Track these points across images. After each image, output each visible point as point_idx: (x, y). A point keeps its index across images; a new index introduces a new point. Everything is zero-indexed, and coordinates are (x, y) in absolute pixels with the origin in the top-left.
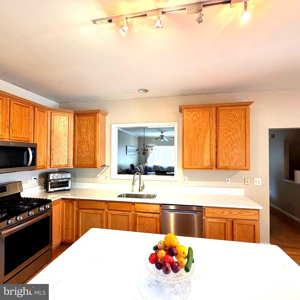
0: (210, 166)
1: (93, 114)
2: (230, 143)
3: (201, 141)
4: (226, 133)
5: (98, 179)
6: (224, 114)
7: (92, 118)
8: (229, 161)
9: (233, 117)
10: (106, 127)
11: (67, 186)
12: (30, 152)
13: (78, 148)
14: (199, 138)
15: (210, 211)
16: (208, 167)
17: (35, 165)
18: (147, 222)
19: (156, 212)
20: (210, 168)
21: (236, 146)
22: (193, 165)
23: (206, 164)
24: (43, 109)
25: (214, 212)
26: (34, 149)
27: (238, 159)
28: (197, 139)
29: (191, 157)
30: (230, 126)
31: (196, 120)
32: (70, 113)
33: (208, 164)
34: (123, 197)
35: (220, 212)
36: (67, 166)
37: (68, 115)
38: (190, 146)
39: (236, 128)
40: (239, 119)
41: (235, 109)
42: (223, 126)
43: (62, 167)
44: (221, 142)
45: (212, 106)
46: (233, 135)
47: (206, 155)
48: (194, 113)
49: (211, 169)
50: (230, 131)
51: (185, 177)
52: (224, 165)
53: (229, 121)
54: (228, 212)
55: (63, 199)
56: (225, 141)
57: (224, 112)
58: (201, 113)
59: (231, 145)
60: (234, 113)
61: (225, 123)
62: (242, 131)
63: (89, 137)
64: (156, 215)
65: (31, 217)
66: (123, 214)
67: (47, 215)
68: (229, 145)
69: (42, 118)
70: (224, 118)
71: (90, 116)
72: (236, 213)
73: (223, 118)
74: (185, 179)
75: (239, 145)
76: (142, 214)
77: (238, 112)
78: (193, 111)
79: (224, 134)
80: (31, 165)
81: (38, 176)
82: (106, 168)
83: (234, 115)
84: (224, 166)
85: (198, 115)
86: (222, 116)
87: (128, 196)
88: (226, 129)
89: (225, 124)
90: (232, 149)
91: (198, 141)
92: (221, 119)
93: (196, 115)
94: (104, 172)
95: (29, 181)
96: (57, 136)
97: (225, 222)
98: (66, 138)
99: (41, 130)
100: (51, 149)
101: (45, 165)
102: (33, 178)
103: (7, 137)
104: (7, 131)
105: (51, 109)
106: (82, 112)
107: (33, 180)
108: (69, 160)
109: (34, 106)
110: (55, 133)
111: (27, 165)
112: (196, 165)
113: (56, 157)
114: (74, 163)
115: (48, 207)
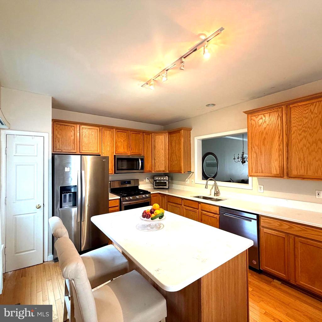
0: (279, 173)
1: (178, 131)
3: (268, 146)
4: (300, 134)
5: (187, 183)
6: (297, 111)
8: (304, 168)
9: (310, 113)
10: (191, 139)
11: (166, 185)
12: (140, 162)
13: (171, 158)
14: (265, 143)
15: (265, 221)
16: (277, 174)
17: (143, 169)
18: (209, 220)
19: (216, 213)
20: (279, 176)
21: (316, 150)
22: (260, 173)
24: (148, 133)
25: (271, 223)
26: (142, 160)
27: (319, 165)
28: (264, 144)
29: (257, 164)
30: (306, 125)
31: (261, 123)
32: (165, 133)
33: (276, 172)
34: (201, 198)
35: (278, 224)
36: (164, 171)
37: (164, 134)
38: (255, 153)
39: (314, 127)
41: (314, 103)
42: (295, 126)
43: (161, 172)
44: (294, 146)
45: (282, 105)
46: (311, 135)
47: (275, 161)
48: (260, 117)
49: (281, 177)
51: (260, 186)
52: (297, 173)
53: (304, 119)
54: (287, 226)
55: (159, 193)
56: (299, 144)
57: (297, 109)
58: (267, 116)
59: (308, 148)
60: (312, 107)
61: (299, 122)
63: (177, 149)
64: (216, 216)
65: (137, 199)
66: (193, 210)
67: (147, 200)
68: (305, 149)
69: (148, 139)
70: (297, 117)
71: (177, 133)
72: (298, 229)
73: (295, 117)
74: (261, 188)
76: (206, 213)
77: (317, 105)
78: (259, 115)
79: (298, 135)
80: (141, 169)
82: (192, 174)
83: (312, 110)
84: (299, 174)
85: (264, 118)
86: (294, 115)
87: (205, 198)
88: (300, 130)
89: (299, 124)
90: (310, 154)
91: (265, 146)
92: (293, 118)
93: (262, 118)
94: (190, 177)
95: (144, 180)
96: (158, 150)
97: (284, 237)
98: (163, 151)
99: (147, 147)
100: (154, 159)
101: (151, 170)
102: (147, 178)
103: (129, 153)
104: (129, 149)
105: (154, 132)
106: (172, 131)
107: (147, 180)
108: (165, 167)
109: (143, 132)
110: (156, 148)
111: (138, 169)
112: (262, 172)
113: (157, 164)
114: (169, 169)
115: (147, 195)
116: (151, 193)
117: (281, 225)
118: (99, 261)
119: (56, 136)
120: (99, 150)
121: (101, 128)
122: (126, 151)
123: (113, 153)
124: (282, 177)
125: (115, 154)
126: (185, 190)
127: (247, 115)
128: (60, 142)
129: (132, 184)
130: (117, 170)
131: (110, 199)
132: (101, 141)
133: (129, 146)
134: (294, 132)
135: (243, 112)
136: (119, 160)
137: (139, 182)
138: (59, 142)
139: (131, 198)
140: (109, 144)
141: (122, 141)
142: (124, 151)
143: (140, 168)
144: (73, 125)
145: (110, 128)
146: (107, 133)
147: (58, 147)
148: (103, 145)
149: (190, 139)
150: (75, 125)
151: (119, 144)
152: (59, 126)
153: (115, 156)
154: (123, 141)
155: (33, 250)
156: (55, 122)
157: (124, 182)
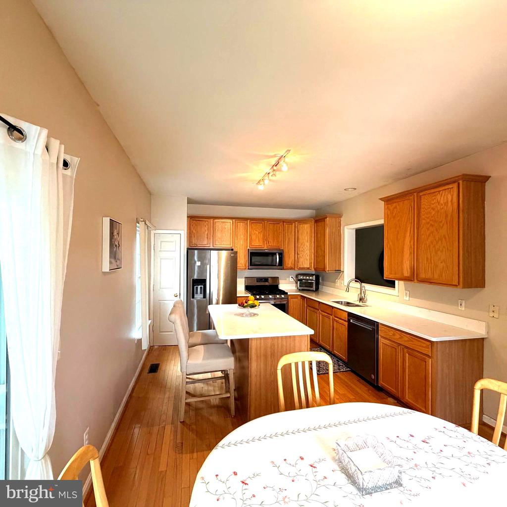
0: (410, 276)
1: (324, 219)
2: (432, 244)
4: (428, 229)
6: (426, 201)
7: (323, 223)
8: (431, 270)
9: (437, 204)
10: (342, 229)
11: (311, 287)
12: (278, 257)
13: (316, 252)
14: (399, 238)
15: (382, 329)
16: (408, 277)
17: (282, 265)
18: (340, 329)
19: (345, 319)
20: (410, 279)
21: (441, 249)
23: (406, 272)
24: (290, 222)
25: (386, 332)
26: (281, 255)
27: (443, 267)
28: (397, 239)
30: (433, 218)
31: (396, 214)
32: (311, 221)
33: (407, 274)
35: (392, 334)
37: (309, 223)
39: (440, 220)
40: (445, 205)
41: (440, 191)
42: (424, 219)
43: (305, 269)
45: (414, 192)
46: (437, 231)
47: (406, 260)
48: (394, 205)
50: (432, 225)
51: (406, 292)
52: (425, 276)
53: (432, 211)
54: (398, 335)
55: (302, 296)
57: (426, 198)
58: (401, 204)
59: (435, 246)
60: (438, 197)
61: (428, 214)
62: (448, 223)
63: (322, 241)
64: (345, 323)
66: (327, 316)
68: (432, 246)
69: (290, 229)
70: (426, 208)
71: (322, 221)
72: (406, 339)
73: (424, 207)
74: (406, 294)
75: (444, 247)
76: (338, 319)
77: (443, 194)
79: (426, 230)
80: (279, 265)
81: (295, 276)
83: (439, 200)
85: (398, 207)
86: (424, 205)
88: (428, 223)
89: (428, 216)
90: (436, 253)
91: (398, 242)
93: (396, 207)
94: (340, 277)
95: (287, 279)
98: (308, 244)
99: (289, 239)
100: (298, 254)
101: (293, 266)
102: (290, 277)
103: (266, 246)
104: (265, 242)
105: (296, 221)
106: (321, 218)
107: (291, 278)
108: (311, 263)
109: (283, 222)
110: (300, 241)
111: (276, 265)
112: (395, 274)
113: (301, 260)
114: (314, 266)
115: (283, 296)
116: (288, 294)
117: (394, 335)
118: (205, 335)
119: (192, 232)
120: (231, 244)
121: (234, 220)
122: (261, 244)
123: (247, 247)
124: (412, 281)
125: (249, 248)
126: (334, 293)
127: (383, 202)
128: (196, 236)
129: (270, 282)
130: (250, 265)
131: (238, 295)
132: (235, 235)
133: (265, 239)
134: (423, 227)
135: (380, 199)
136: (253, 254)
137: (280, 281)
138: (194, 237)
139: (263, 297)
140: (242, 237)
141: (257, 233)
142: (260, 244)
143: (277, 264)
144: (207, 220)
145: (245, 219)
146: (241, 225)
147: (194, 242)
148: (236, 238)
149: (340, 228)
150: (209, 220)
151: (254, 237)
152: (194, 222)
153: (248, 249)
154: (259, 233)
155: (172, 332)
156: (192, 218)
157: (260, 279)
